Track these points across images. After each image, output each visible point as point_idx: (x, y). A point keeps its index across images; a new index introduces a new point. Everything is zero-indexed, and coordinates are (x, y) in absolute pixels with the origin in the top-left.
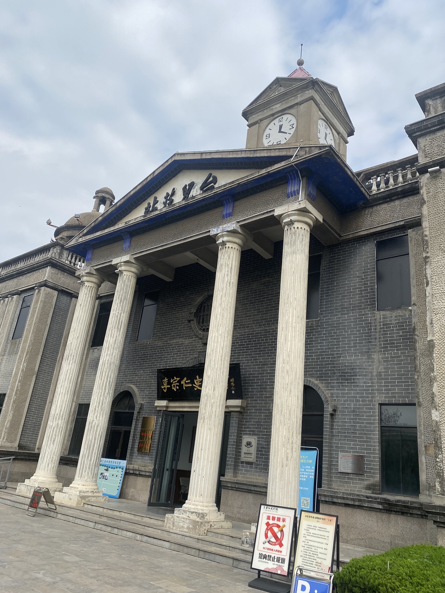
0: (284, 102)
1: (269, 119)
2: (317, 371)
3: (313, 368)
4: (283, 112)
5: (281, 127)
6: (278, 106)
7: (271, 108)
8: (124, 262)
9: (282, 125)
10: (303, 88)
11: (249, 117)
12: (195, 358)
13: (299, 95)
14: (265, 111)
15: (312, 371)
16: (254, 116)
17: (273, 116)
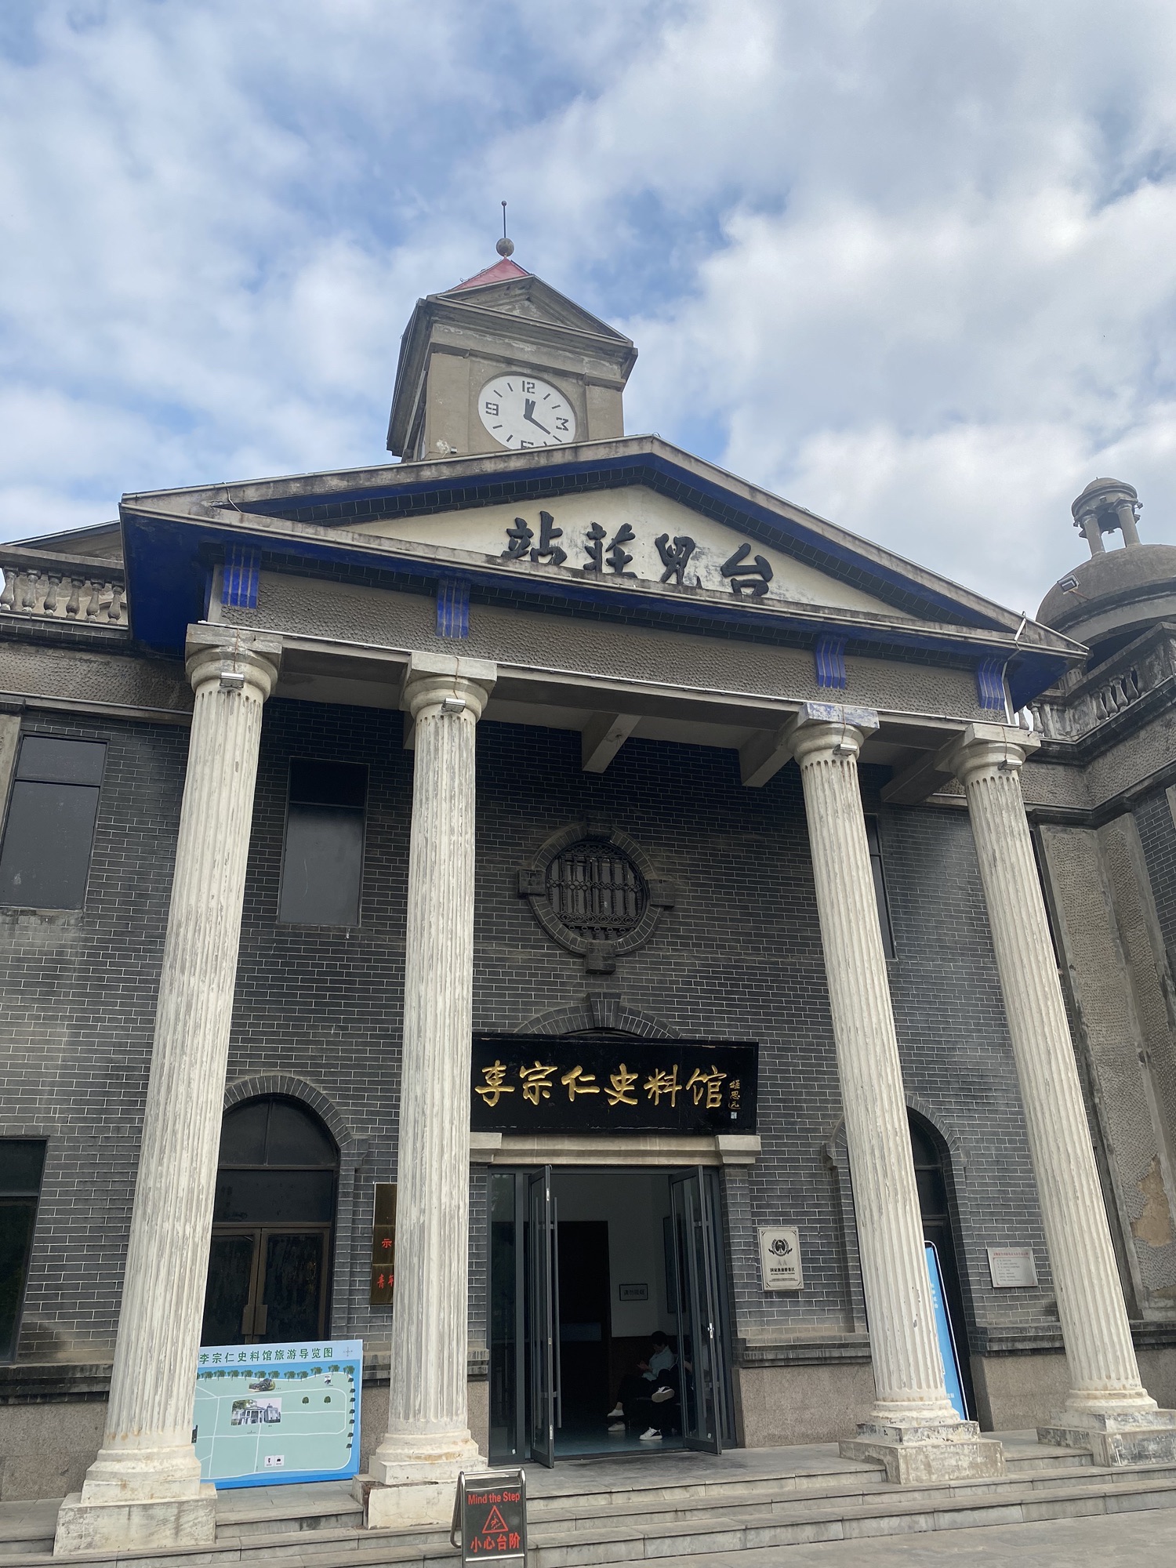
0: (546, 350)
1: (495, 364)
4: (538, 371)
5: (530, 406)
6: (527, 349)
7: (507, 341)
8: (470, 679)
9: (534, 403)
10: (601, 349)
11: (436, 322)
12: (574, 1010)
13: (586, 359)
14: (489, 338)
16: (452, 330)
17: (510, 365)
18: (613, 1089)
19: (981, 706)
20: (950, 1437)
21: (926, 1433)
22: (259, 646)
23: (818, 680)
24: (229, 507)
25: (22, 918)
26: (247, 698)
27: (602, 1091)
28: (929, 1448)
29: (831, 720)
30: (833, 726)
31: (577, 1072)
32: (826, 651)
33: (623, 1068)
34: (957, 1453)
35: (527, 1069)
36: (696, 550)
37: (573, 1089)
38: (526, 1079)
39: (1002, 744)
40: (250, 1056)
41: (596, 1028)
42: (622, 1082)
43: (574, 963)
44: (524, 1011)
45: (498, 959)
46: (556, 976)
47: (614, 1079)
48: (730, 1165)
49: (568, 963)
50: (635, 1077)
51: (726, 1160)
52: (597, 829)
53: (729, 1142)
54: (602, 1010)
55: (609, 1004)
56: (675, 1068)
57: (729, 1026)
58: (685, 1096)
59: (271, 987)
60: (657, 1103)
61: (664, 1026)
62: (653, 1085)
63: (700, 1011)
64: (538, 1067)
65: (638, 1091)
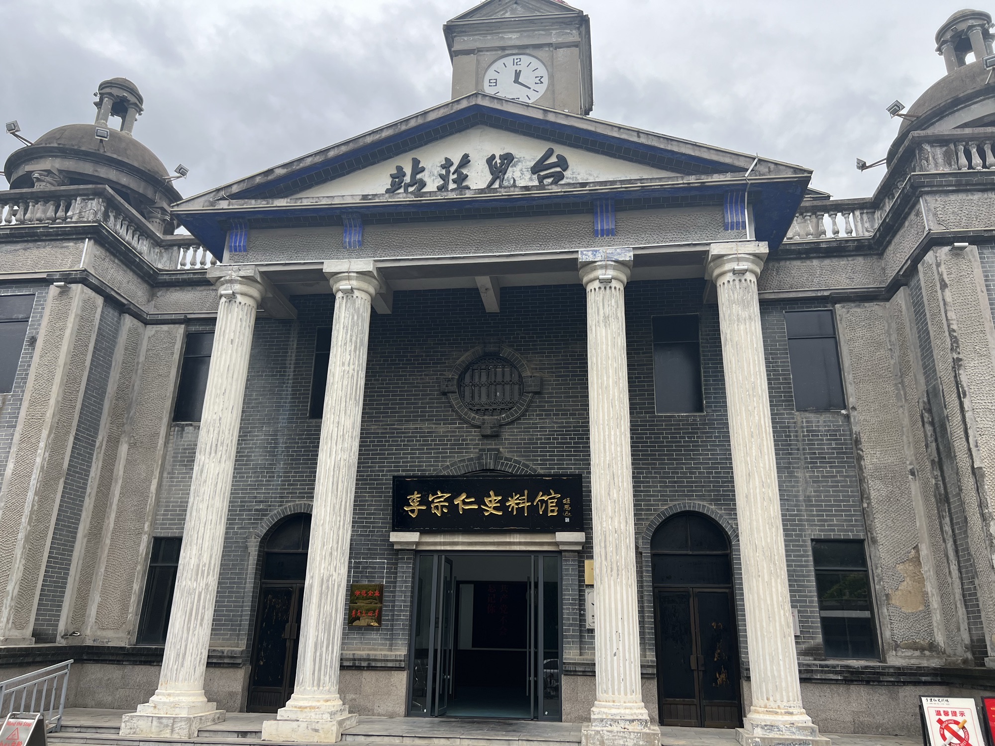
0: (525, 34)
1: (494, 53)
2: (709, 491)
3: (703, 487)
4: (522, 49)
5: (518, 74)
6: (514, 37)
7: (500, 35)
8: (357, 272)
9: (520, 71)
10: (562, 22)
11: (455, 36)
12: (471, 459)
13: (554, 32)
14: (489, 37)
15: (701, 491)
16: (466, 39)
17: (504, 51)
18: (487, 506)
19: (726, 229)
20: (626, 727)
21: (609, 723)
22: (242, 273)
23: (596, 233)
24: (223, 199)
25: (186, 428)
26: (240, 303)
27: (480, 507)
28: (605, 732)
29: (596, 260)
30: (597, 264)
31: (463, 496)
32: (602, 212)
33: (491, 493)
34: (625, 737)
35: (433, 495)
36: (515, 160)
37: (461, 506)
38: (433, 501)
39: (734, 256)
40: (291, 493)
41: (483, 470)
42: (491, 503)
43: (475, 432)
44: (442, 461)
45: (428, 432)
46: (463, 440)
47: (487, 500)
48: (564, 552)
49: (471, 432)
50: (500, 498)
51: (562, 548)
52: (491, 348)
53: (562, 536)
54: (486, 458)
55: (491, 455)
56: (526, 492)
57: (575, 464)
58: (533, 509)
59: (303, 455)
60: (515, 513)
61: (527, 466)
62: (512, 503)
63: (555, 456)
64: (440, 494)
65: (502, 506)
